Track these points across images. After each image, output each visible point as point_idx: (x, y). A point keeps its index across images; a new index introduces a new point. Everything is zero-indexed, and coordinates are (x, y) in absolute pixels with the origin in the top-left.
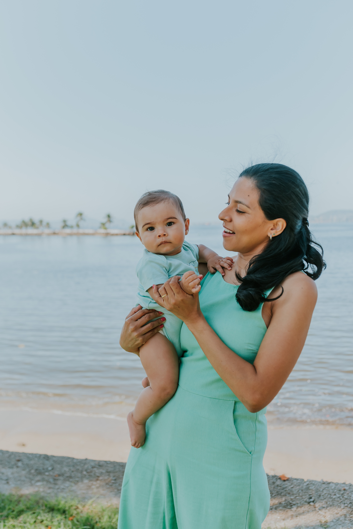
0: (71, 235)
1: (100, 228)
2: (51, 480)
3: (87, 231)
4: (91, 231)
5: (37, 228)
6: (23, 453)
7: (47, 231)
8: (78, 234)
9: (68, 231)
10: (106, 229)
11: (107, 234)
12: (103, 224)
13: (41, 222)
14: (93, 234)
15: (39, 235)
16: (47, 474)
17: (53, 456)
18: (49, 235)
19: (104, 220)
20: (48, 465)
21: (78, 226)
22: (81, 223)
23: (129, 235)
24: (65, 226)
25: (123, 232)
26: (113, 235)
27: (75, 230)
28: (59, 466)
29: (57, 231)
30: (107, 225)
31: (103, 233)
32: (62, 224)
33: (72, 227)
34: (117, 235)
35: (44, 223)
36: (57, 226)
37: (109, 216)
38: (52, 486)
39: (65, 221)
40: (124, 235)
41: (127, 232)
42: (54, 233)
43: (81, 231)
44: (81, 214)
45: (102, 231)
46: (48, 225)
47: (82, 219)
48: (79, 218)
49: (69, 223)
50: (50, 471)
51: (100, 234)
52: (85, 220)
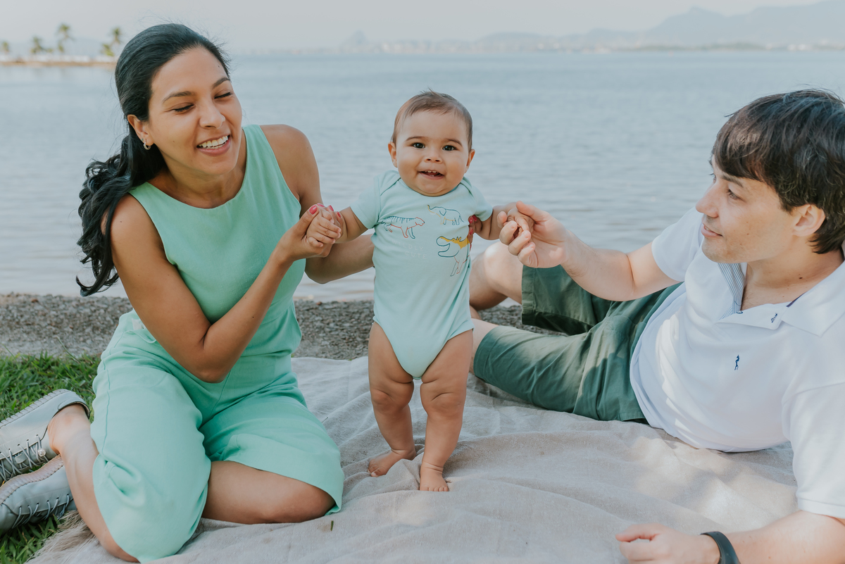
0: (48, 65)
1: (102, 53)
3: (78, 59)
4: (85, 59)
8: (61, 65)
9: (43, 57)
10: (111, 55)
12: (109, 46)
14: (90, 64)
18: (8, 65)
19: (109, 39)
21: (61, 49)
22: (67, 45)
24: (38, 47)
27: (56, 57)
29: (22, 58)
30: (114, 49)
31: (108, 63)
32: (32, 46)
33: (50, 51)
36: (23, 49)
37: (117, 33)
39: (37, 40)
42: (18, 62)
43: (67, 58)
44: (65, 28)
45: (107, 58)
46: (6, 47)
47: (67, 37)
48: (62, 35)
49: (45, 44)
51: (102, 64)
52: (73, 39)
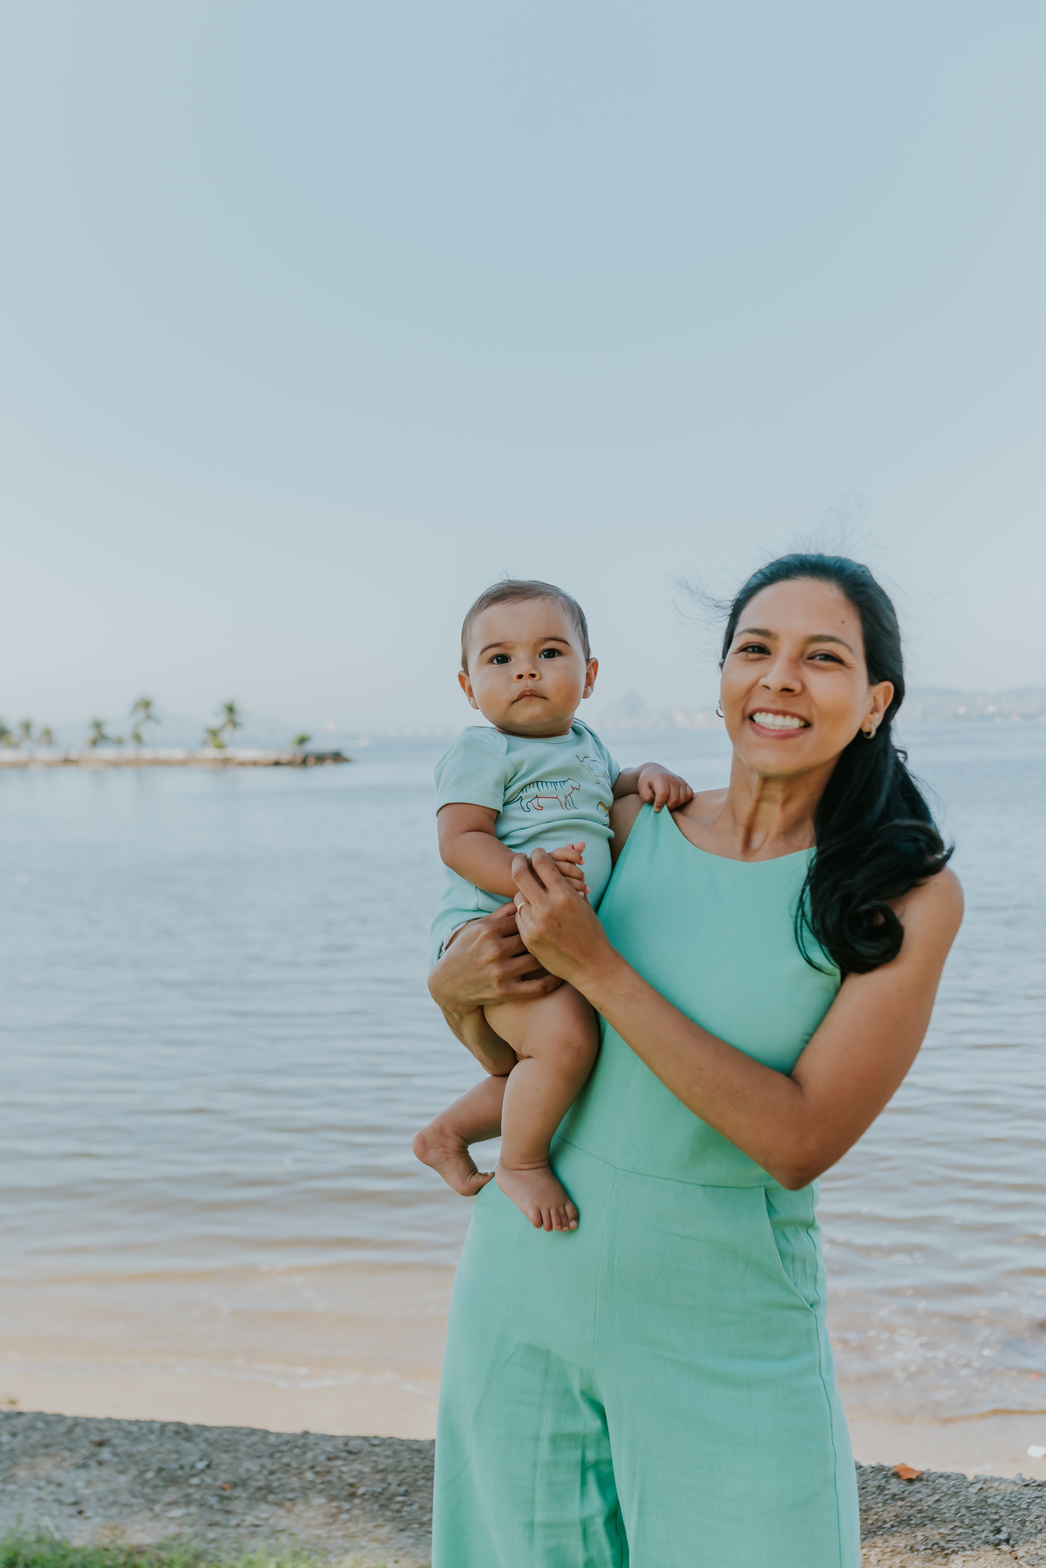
0: (116, 764)
1: (204, 743)
2: (213, 1500)
3: (164, 754)
4: (178, 754)
5: (14, 745)
6: (110, 1420)
7: (44, 754)
8: (136, 763)
9: (107, 753)
10: (220, 746)
11: (226, 762)
12: (214, 733)
13: (27, 727)
14: (183, 763)
15: (21, 766)
16: (195, 1481)
17: (204, 1428)
18: (50, 765)
19: (218, 721)
20: (192, 1453)
21: (138, 738)
22: (147, 731)
23: (290, 764)
24: (99, 737)
25: (272, 756)
26: (243, 764)
27: (129, 752)
28: (226, 1457)
29: (73, 755)
30: (225, 736)
31: (215, 760)
32: (91, 734)
33: (119, 742)
34: (255, 764)
35: (36, 732)
36: (74, 740)
37: (231, 709)
38: (218, 1518)
39: (98, 725)
40: (277, 764)
41: (285, 756)
42: (67, 761)
43: (147, 753)
44: (147, 704)
45: (211, 753)
46: (48, 736)
47: (149, 717)
48: (141, 715)
49: (110, 730)
50: (202, 1471)
51: (203, 761)
52: (158, 721)
